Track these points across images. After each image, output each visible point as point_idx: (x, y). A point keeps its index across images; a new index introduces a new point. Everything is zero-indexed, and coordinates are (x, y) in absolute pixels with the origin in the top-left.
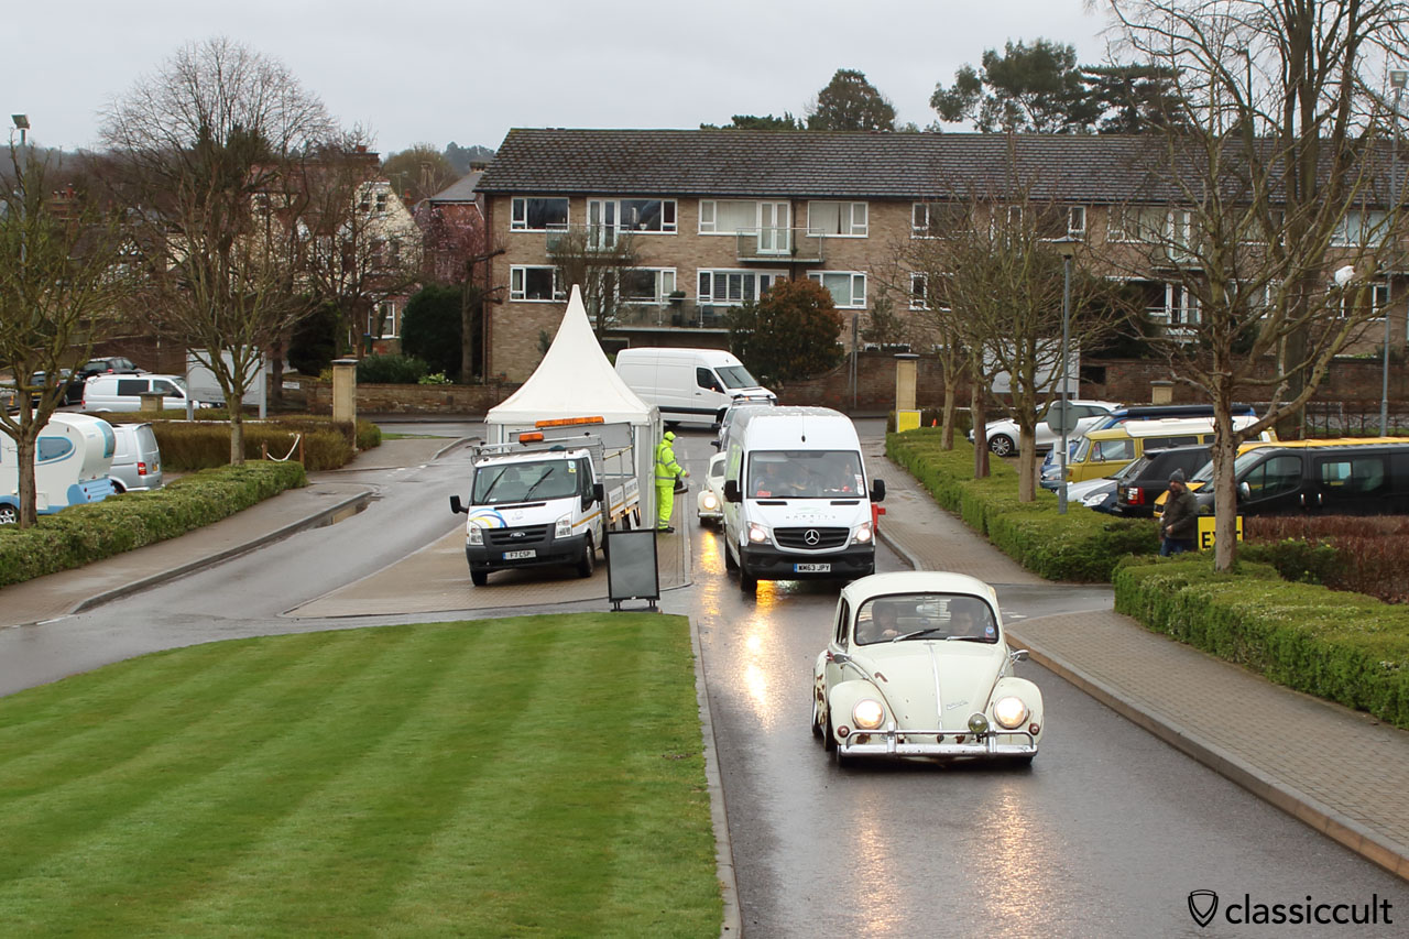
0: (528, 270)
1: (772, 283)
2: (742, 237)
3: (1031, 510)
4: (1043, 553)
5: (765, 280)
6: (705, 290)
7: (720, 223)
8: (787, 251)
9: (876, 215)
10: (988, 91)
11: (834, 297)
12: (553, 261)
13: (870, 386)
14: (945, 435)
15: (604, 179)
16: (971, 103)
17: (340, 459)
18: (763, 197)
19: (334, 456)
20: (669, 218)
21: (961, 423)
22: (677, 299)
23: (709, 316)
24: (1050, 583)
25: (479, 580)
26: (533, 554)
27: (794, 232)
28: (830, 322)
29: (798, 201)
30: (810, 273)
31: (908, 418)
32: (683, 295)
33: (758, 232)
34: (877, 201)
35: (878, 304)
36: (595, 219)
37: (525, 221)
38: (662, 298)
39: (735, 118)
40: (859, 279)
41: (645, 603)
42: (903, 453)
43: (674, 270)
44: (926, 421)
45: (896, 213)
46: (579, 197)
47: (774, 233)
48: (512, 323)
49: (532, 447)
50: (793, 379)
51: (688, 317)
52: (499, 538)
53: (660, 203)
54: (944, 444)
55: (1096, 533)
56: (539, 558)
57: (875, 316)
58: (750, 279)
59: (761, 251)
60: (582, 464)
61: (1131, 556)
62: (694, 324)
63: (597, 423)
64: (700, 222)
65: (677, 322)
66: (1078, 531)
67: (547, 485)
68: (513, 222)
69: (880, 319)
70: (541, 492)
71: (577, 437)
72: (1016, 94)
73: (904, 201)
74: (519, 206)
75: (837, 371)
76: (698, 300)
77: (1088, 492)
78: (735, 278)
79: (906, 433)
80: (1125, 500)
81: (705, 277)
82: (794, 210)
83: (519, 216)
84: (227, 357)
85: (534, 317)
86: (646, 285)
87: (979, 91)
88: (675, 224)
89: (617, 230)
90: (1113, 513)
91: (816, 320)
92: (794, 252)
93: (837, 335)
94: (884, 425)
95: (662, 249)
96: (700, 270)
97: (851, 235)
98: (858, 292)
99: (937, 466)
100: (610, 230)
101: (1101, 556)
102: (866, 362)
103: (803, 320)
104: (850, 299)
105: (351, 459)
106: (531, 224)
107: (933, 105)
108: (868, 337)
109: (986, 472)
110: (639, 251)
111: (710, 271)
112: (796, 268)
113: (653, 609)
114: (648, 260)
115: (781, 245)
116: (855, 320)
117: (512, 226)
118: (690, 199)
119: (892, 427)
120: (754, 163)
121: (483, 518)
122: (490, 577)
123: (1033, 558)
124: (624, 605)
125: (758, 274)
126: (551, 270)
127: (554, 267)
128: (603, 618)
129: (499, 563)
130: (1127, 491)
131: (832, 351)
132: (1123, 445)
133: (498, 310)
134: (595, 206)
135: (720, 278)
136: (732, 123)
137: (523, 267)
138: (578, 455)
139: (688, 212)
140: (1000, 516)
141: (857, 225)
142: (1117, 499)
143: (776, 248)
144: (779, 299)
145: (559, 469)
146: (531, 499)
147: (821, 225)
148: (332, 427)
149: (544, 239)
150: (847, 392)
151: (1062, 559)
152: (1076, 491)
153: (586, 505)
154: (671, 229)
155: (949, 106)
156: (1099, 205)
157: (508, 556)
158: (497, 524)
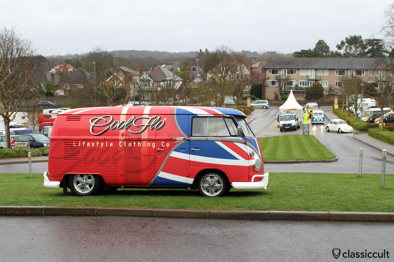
0: (272, 81)
1: (312, 84)
2: (307, 76)
3: (356, 122)
4: (358, 128)
5: (311, 83)
6: (301, 84)
7: (303, 73)
8: (315, 78)
9: (329, 72)
10: (346, 44)
11: (323, 85)
12: (276, 80)
13: (329, 100)
14: (343, 109)
15: (284, 66)
16: (343, 46)
17: (249, 113)
18: (311, 69)
19: (248, 112)
20: (295, 72)
21: (345, 108)
22: (296, 86)
23: (302, 88)
24: (359, 132)
25: (281, 131)
26: (289, 127)
27: (316, 75)
28: (322, 90)
29: (316, 70)
30: (318, 81)
31: (336, 107)
32: (297, 85)
33: (310, 75)
34: (330, 70)
35: (330, 87)
36: (283, 73)
37: (271, 73)
38: (294, 85)
39: (301, 50)
40: (326, 82)
41: (307, 134)
42: (336, 112)
43: (296, 81)
44: (339, 107)
45: (333, 71)
46: (280, 69)
47: (312, 75)
48: (269, 90)
49: (288, 113)
50: (316, 99)
51: (298, 89)
52: (284, 125)
53: (293, 70)
54: (343, 111)
55: (366, 125)
56: (290, 128)
57: (329, 89)
58: (308, 82)
59: (310, 78)
60: (295, 115)
61: (370, 128)
62: (299, 90)
63: (296, 109)
64: (300, 73)
65: (296, 89)
66: (363, 125)
67: (291, 118)
68: (269, 73)
69: (330, 89)
70: (290, 119)
71: (294, 111)
72: (352, 45)
73: (334, 70)
74: (270, 71)
75: (323, 98)
76: (300, 86)
77: (365, 119)
78: (306, 82)
79: (336, 109)
80: (370, 120)
81: (301, 82)
82: (316, 71)
83: (270, 72)
84: (235, 97)
85: (273, 89)
86: (291, 83)
87: (345, 44)
88: (296, 73)
89: (286, 74)
90: (368, 122)
91: (320, 90)
92: (316, 78)
93: (323, 92)
94: (332, 107)
95: (293, 77)
96: (300, 81)
97: (325, 75)
98: (326, 84)
99: (342, 115)
100: (285, 75)
101: (366, 128)
102: (328, 96)
103: (318, 89)
104: (325, 86)
105: (250, 113)
106: (272, 73)
107: (337, 47)
108: (328, 92)
109: (349, 116)
110: (290, 78)
111: (302, 81)
112: (316, 81)
113: (308, 134)
114: (292, 80)
115: (314, 77)
116: (326, 90)
117: (269, 74)
118: (298, 69)
119: (334, 108)
120: (309, 63)
121: (282, 123)
122: (283, 130)
123: (357, 128)
124: (305, 134)
125: (310, 82)
126: (275, 81)
127: (276, 81)
128: (302, 135)
129: (284, 128)
130: (370, 119)
131: (322, 95)
132: (370, 112)
133: (267, 88)
134: (283, 71)
135: (303, 82)
136: (301, 51)
137: (271, 81)
138: (295, 114)
139: (298, 71)
140: (352, 122)
141: (326, 73)
142: (369, 120)
143: (313, 77)
144: (314, 86)
145: (292, 116)
146: (288, 120)
147: (320, 74)
148: (247, 108)
149: (275, 76)
150: (325, 101)
151: (361, 128)
152: (363, 119)
153: (296, 121)
154: (295, 74)
155: (339, 47)
156: (367, 70)
157: (286, 128)
158: (284, 123)
